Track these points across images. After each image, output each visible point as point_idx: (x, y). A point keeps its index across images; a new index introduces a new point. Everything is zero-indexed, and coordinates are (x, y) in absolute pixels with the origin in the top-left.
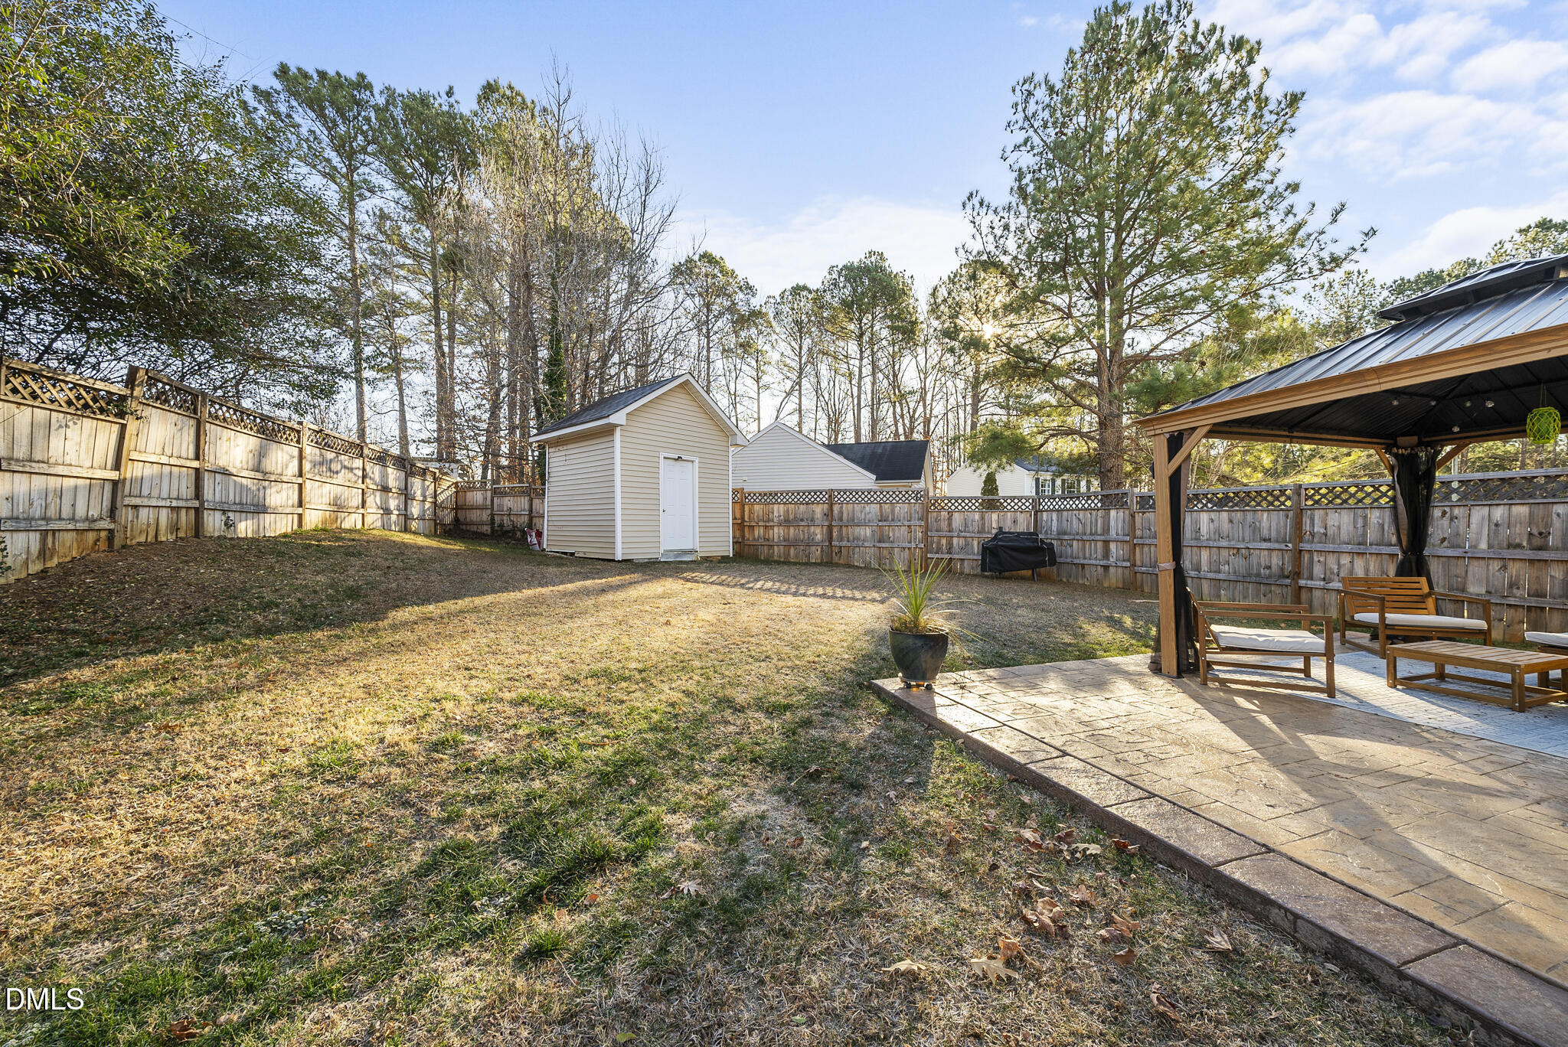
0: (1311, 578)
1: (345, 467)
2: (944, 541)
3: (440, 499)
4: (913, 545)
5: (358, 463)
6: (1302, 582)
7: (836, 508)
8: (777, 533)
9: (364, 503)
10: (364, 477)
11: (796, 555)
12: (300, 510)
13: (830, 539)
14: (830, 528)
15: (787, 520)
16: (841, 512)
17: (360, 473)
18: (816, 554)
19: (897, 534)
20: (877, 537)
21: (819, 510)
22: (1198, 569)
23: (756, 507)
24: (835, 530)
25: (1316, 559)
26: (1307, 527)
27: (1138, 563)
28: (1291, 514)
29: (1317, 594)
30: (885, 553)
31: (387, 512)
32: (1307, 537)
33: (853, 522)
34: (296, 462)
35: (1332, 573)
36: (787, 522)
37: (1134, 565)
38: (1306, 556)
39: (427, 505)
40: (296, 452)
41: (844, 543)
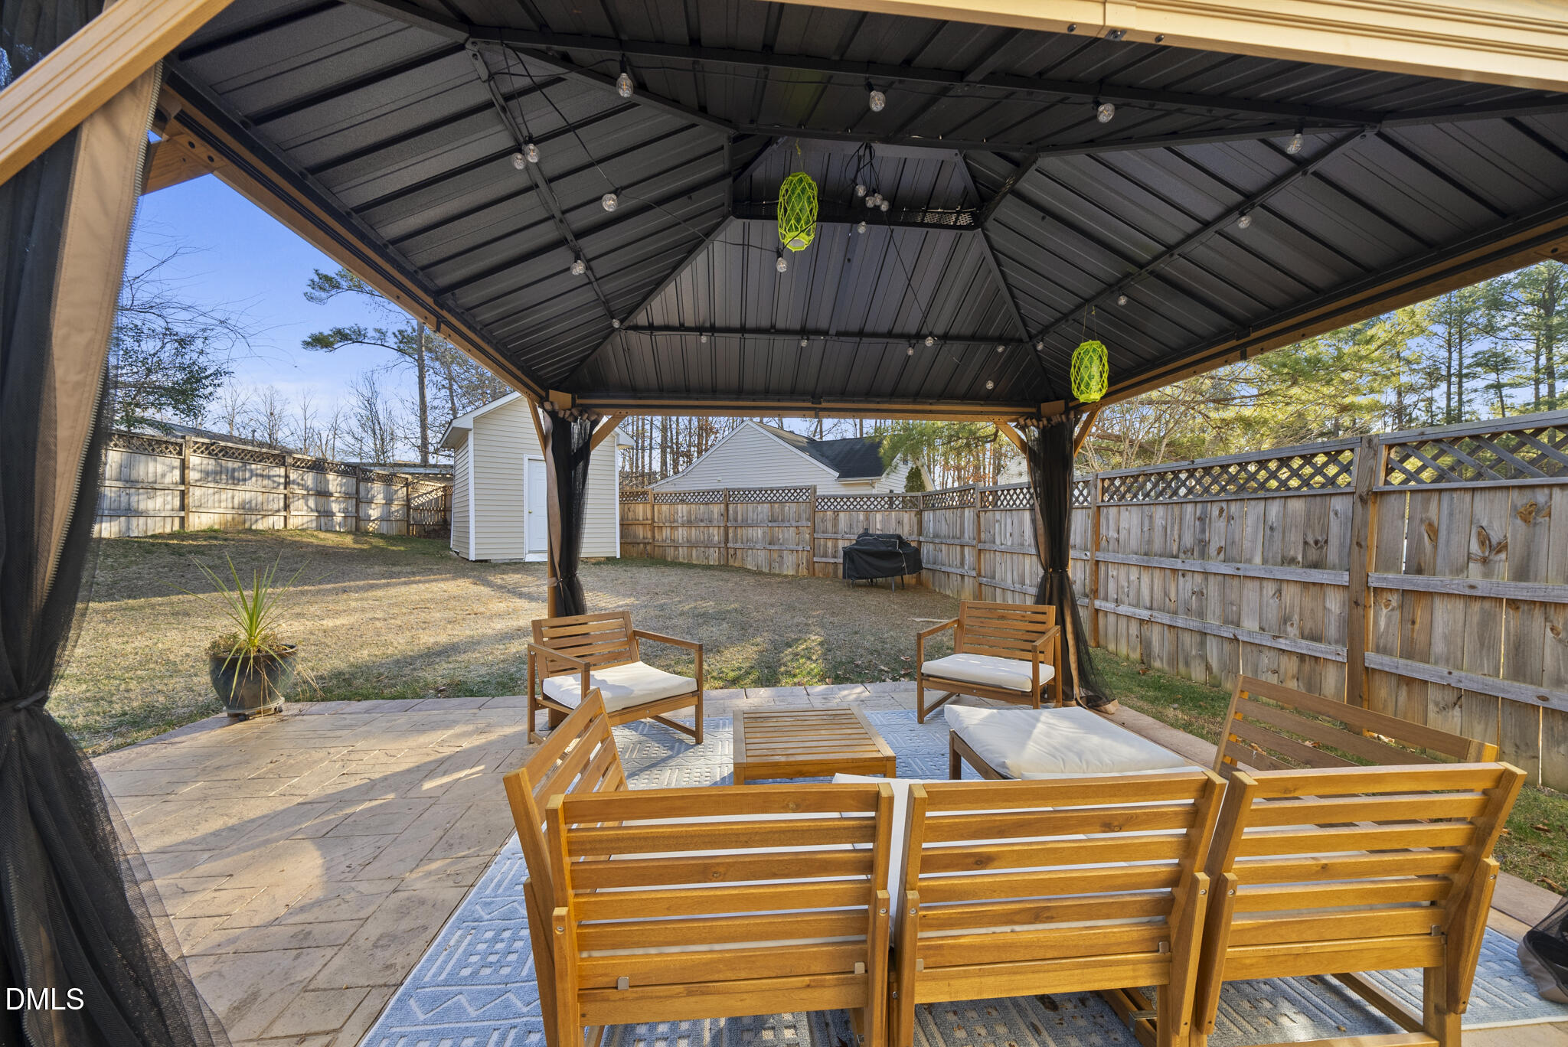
0: (1106, 599)
1: (257, 475)
2: (830, 544)
3: (414, 503)
4: (800, 548)
5: (282, 471)
6: (1098, 604)
7: (731, 507)
8: (681, 534)
9: (286, 507)
10: (287, 484)
11: (698, 557)
12: (182, 514)
13: (727, 541)
14: (726, 528)
15: (689, 521)
16: (736, 513)
17: (282, 480)
18: (714, 556)
19: (786, 536)
20: (768, 539)
21: (716, 509)
22: (1023, 584)
23: (665, 508)
24: (731, 530)
25: (1110, 573)
26: (1103, 531)
27: (983, 573)
28: (1091, 512)
29: (1112, 619)
30: (775, 555)
31: (325, 514)
32: (1104, 543)
33: (746, 524)
34: (177, 473)
35: (1123, 592)
36: (689, 523)
37: (979, 575)
38: (1102, 568)
39: (394, 508)
40: (177, 463)
41: (739, 545)
